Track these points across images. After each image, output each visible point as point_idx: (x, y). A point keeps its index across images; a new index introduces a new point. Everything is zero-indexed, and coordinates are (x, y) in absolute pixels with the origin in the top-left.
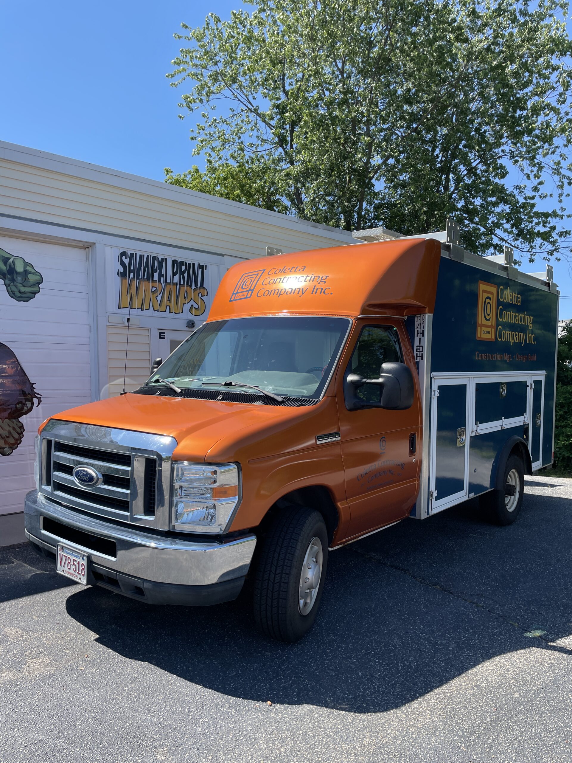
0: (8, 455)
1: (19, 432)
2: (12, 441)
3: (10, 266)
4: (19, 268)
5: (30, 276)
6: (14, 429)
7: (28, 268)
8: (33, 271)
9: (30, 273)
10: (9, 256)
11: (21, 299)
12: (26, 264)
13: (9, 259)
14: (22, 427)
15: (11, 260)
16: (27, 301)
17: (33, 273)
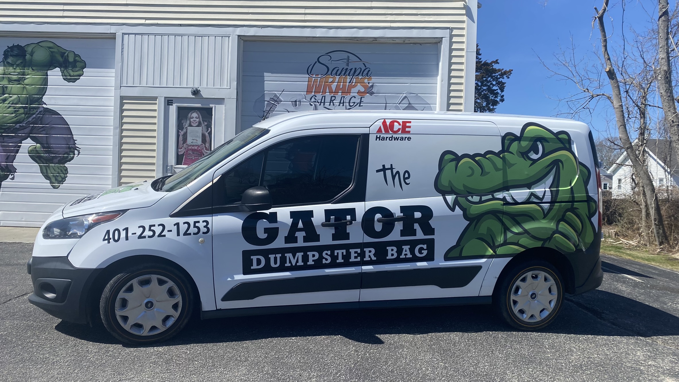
0: (57, 188)
1: (65, 173)
2: (60, 179)
3: (65, 58)
4: (71, 59)
5: (78, 64)
6: (62, 171)
7: (77, 58)
8: (80, 60)
9: (78, 61)
10: (65, 51)
11: (70, 81)
12: (76, 55)
13: (65, 53)
14: (66, 170)
15: (66, 54)
16: (74, 82)
17: (80, 62)
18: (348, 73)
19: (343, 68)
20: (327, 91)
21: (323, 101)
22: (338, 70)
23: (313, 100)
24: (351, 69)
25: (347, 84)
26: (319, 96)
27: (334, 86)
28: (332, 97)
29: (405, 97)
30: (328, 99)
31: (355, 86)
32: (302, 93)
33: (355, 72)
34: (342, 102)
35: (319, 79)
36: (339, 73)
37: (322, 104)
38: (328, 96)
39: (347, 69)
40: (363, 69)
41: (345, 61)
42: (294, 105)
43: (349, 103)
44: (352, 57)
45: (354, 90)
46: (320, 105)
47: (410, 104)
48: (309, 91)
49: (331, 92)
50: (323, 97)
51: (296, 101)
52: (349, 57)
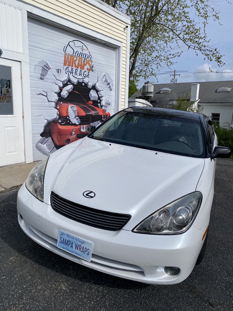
18: (82, 56)
19: (81, 53)
20: (74, 65)
21: (72, 72)
22: (78, 53)
23: (67, 70)
24: (84, 54)
25: (83, 63)
26: (70, 68)
27: (77, 63)
28: (76, 70)
29: (105, 75)
30: (74, 71)
31: (86, 65)
32: (61, 64)
33: (86, 56)
34: (80, 74)
35: (70, 56)
36: (78, 55)
37: (72, 73)
38: (74, 69)
39: (82, 53)
40: (89, 55)
41: (81, 48)
42: (58, 72)
43: (84, 75)
44: (84, 46)
45: (86, 67)
46: (71, 74)
47: (106, 79)
48: (65, 64)
49: (75, 67)
50: (72, 69)
51: (58, 70)
52: (83, 46)
